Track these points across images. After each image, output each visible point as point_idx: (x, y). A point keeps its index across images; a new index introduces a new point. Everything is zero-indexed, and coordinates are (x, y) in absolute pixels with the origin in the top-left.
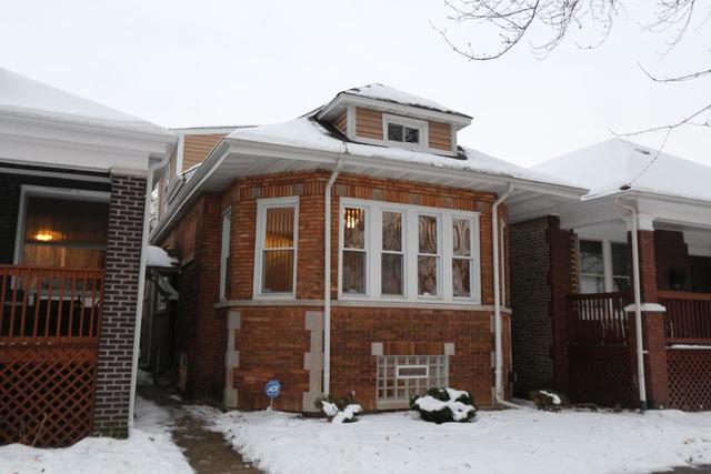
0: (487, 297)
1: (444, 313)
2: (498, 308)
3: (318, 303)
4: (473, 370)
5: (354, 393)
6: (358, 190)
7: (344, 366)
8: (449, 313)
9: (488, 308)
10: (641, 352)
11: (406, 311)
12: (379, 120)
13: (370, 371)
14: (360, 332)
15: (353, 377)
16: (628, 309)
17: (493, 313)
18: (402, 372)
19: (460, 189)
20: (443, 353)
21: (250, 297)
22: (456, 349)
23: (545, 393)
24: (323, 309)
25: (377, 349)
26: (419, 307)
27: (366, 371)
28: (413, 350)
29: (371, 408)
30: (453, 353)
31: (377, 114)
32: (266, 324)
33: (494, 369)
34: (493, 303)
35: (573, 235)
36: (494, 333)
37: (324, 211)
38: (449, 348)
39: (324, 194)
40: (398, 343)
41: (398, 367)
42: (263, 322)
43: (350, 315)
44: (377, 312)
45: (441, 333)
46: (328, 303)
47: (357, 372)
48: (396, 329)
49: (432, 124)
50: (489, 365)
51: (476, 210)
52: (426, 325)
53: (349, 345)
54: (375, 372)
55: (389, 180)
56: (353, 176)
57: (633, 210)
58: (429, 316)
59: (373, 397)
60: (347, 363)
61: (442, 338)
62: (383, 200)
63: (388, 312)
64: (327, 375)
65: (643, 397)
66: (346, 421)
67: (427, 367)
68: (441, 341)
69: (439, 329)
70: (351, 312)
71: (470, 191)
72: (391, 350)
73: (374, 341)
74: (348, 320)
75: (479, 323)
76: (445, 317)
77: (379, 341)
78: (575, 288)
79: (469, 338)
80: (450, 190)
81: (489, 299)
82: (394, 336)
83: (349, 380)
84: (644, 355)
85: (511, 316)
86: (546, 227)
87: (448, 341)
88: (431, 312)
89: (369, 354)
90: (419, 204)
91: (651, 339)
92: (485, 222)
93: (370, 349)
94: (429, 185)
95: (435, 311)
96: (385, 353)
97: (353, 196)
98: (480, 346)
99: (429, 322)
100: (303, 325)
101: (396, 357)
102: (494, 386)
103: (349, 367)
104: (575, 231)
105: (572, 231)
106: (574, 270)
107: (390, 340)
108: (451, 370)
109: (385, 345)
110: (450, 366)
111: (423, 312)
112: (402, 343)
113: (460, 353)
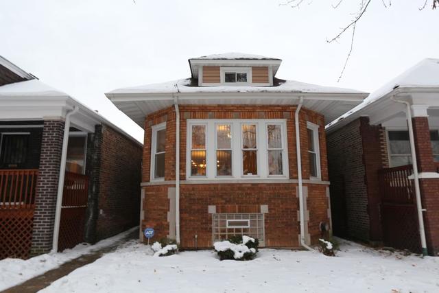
0: (293, 174)
1: (259, 186)
2: (300, 181)
3: (172, 182)
4: (283, 223)
5: (196, 236)
6: (198, 114)
7: (190, 220)
8: (264, 185)
9: (294, 181)
10: (420, 210)
11: (232, 186)
12: (217, 72)
13: (207, 223)
14: (200, 199)
15: (196, 226)
16: (410, 178)
17: (298, 184)
18: (230, 224)
19: (271, 106)
20: (259, 211)
21: (149, 181)
22: (269, 209)
23: (323, 240)
24: (175, 186)
25: (212, 209)
26: (240, 182)
27: (205, 223)
28: (237, 210)
29: (209, 246)
30: (267, 212)
31: (217, 68)
32: (154, 196)
33: (299, 222)
34: (297, 178)
35: (381, 128)
36: (299, 198)
37: (176, 129)
38: (264, 209)
39: (176, 119)
40: (226, 206)
41: (228, 221)
42: (152, 194)
43: (193, 189)
44: (212, 187)
45: (258, 199)
46: (177, 182)
47: (199, 223)
48: (225, 197)
49: (254, 68)
50: (296, 220)
51: (283, 118)
52: (247, 194)
53: (193, 207)
54: (211, 223)
55: (219, 106)
56: (195, 106)
57: (407, 103)
58: (249, 188)
59: (210, 239)
60: (192, 218)
61: (259, 202)
62: (215, 118)
63: (219, 187)
64: (178, 225)
65: (424, 245)
66: (161, 255)
67: (249, 220)
68: (258, 203)
69: (256, 196)
70: (194, 187)
71: (278, 106)
72: (221, 210)
73: (210, 205)
74: (192, 192)
75: (286, 191)
76: (261, 188)
77: (214, 204)
78: (385, 165)
79: (280, 201)
80: (263, 107)
81: (295, 175)
82: (224, 201)
83: (194, 228)
84: (423, 212)
85: (330, 186)
86: (359, 125)
87: (263, 204)
88: (250, 185)
89: (207, 212)
90: (240, 118)
91: (428, 200)
92: (291, 124)
93: (207, 209)
94: (247, 106)
95: (253, 184)
96: (217, 212)
97: (194, 118)
98: (289, 207)
99: (249, 192)
100: (167, 196)
101: (226, 215)
102: (300, 233)
103: (194, 220)
104: (383, 126)
105: (380, 125)
106: (384, 152)
107: (221, 203)
108: (266, 223)
109: (217, 207)
110: (265, 220)
111: (244, 186)
112: (229, 206)
113: (273, 211)
